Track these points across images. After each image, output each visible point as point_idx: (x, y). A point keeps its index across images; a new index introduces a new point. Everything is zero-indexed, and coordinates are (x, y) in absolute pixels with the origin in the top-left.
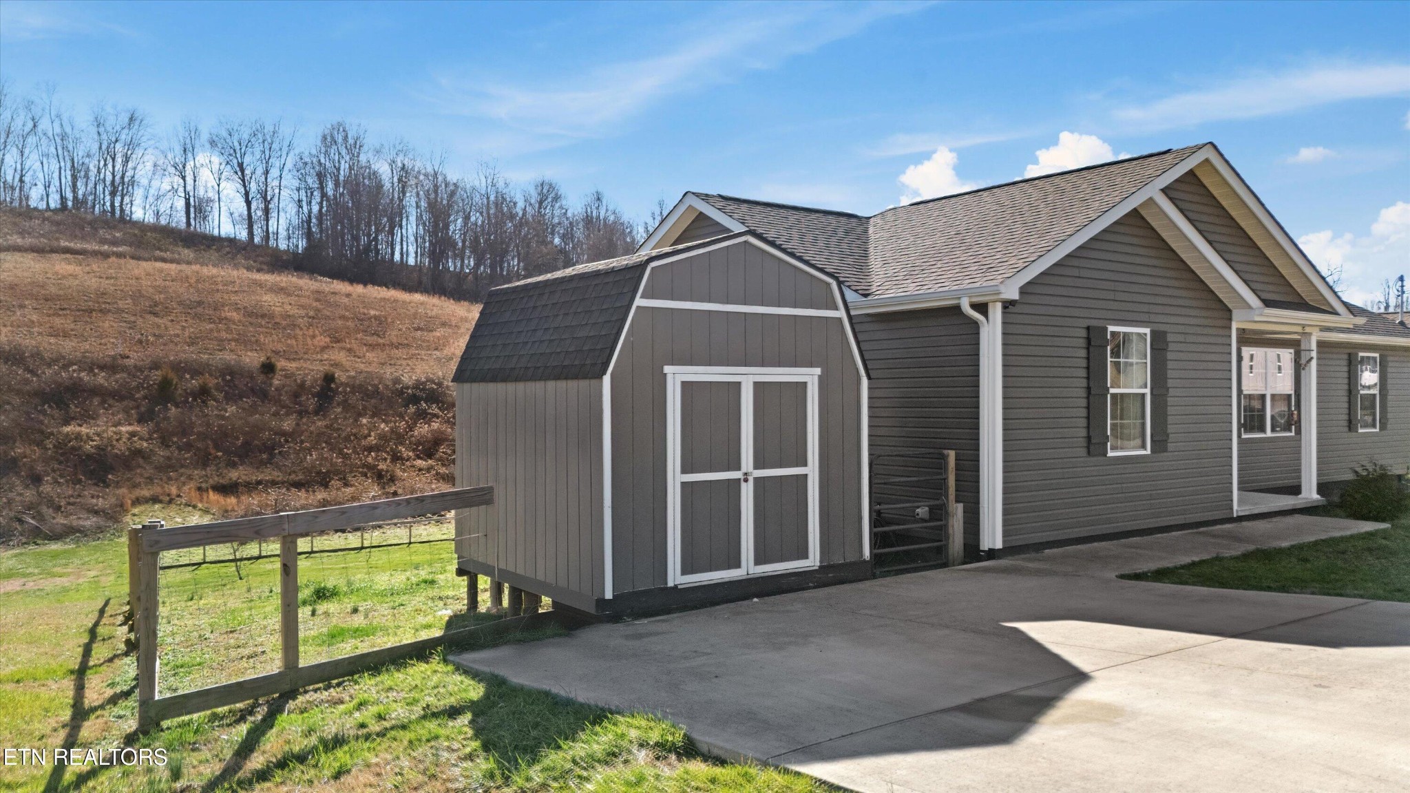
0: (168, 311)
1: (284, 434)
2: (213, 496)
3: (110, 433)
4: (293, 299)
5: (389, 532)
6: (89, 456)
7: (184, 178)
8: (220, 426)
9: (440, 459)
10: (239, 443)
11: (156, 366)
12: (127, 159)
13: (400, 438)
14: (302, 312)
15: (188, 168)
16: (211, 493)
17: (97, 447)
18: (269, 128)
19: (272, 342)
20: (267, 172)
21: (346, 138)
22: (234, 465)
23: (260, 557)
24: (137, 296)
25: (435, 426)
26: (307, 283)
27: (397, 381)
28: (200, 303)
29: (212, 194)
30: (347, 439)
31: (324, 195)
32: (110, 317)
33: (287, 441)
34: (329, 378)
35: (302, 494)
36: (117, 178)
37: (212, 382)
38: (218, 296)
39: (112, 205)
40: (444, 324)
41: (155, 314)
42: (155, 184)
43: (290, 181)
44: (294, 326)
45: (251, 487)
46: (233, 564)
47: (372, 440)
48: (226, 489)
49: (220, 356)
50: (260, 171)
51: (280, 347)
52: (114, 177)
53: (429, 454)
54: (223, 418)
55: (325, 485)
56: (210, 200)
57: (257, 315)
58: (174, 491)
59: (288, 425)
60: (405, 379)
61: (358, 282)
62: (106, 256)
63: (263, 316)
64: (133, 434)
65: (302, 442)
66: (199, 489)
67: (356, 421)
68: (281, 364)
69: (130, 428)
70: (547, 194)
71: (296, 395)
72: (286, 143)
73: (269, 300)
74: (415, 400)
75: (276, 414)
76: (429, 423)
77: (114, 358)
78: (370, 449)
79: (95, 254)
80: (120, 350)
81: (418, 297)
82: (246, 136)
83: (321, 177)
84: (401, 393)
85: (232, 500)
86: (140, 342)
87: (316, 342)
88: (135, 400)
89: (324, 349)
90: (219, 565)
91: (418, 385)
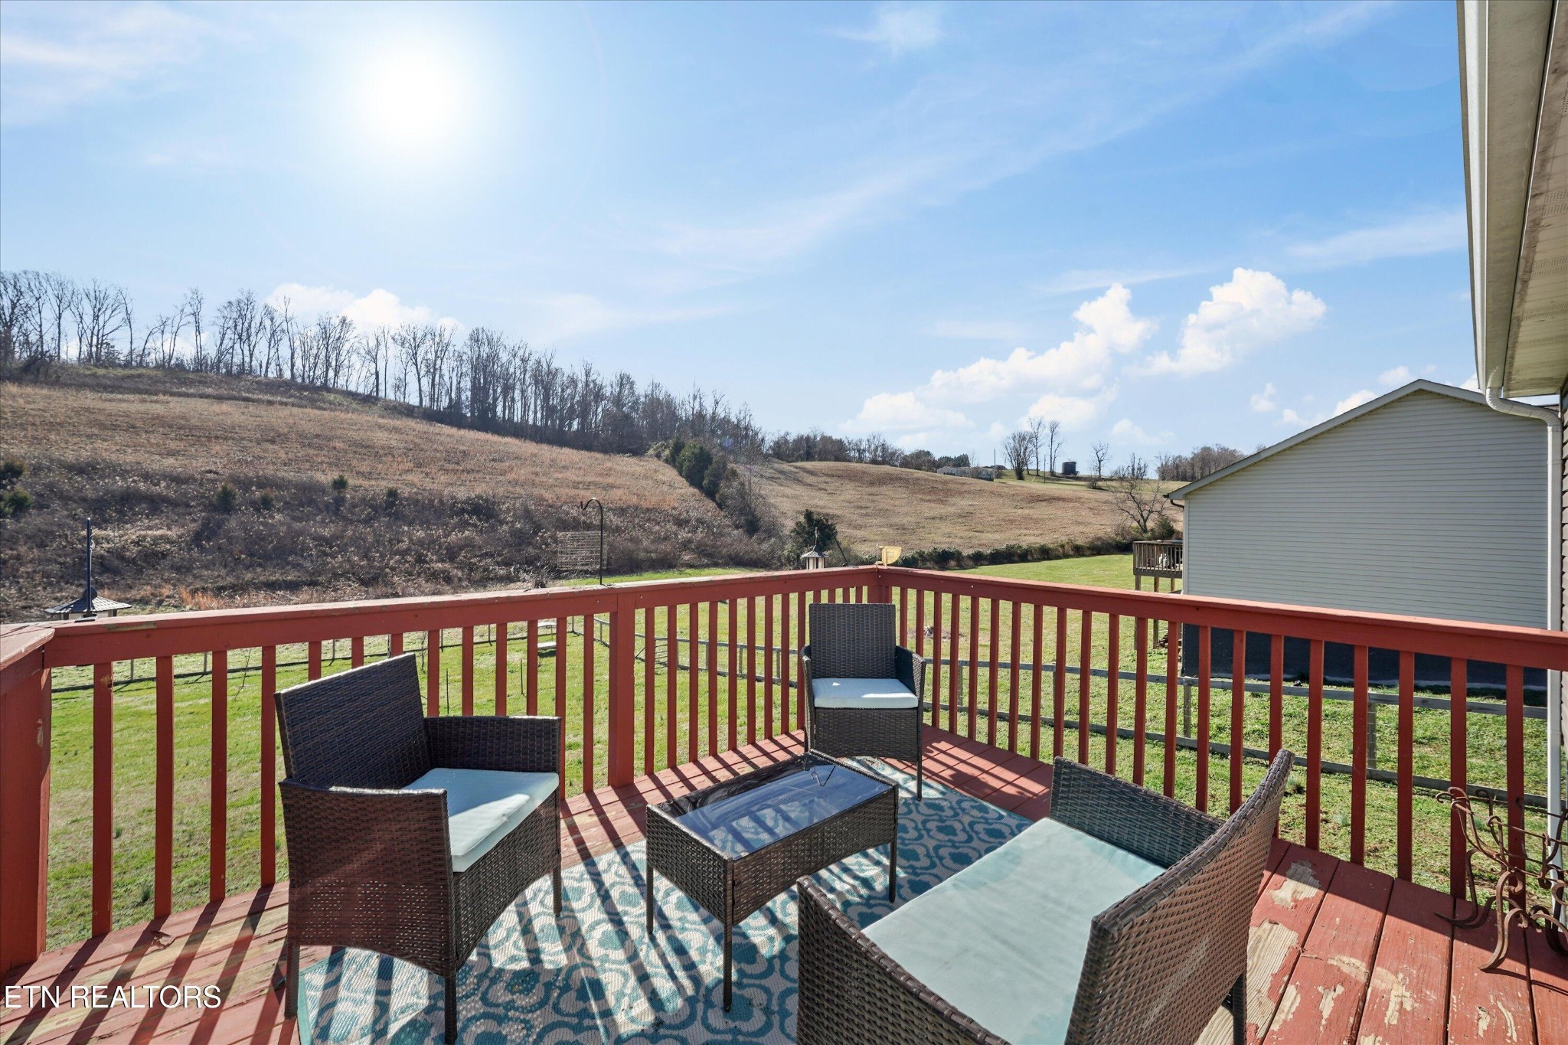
15: (380, 357)
25: (468, 533)
27: (453, 497)
34: (392, 493)
37: (274, 494)
60: (461, 495)
68: (354, 482)
74: (460, 512)
76: (463, 531)
84: (451, 506)
91: (468, 501)
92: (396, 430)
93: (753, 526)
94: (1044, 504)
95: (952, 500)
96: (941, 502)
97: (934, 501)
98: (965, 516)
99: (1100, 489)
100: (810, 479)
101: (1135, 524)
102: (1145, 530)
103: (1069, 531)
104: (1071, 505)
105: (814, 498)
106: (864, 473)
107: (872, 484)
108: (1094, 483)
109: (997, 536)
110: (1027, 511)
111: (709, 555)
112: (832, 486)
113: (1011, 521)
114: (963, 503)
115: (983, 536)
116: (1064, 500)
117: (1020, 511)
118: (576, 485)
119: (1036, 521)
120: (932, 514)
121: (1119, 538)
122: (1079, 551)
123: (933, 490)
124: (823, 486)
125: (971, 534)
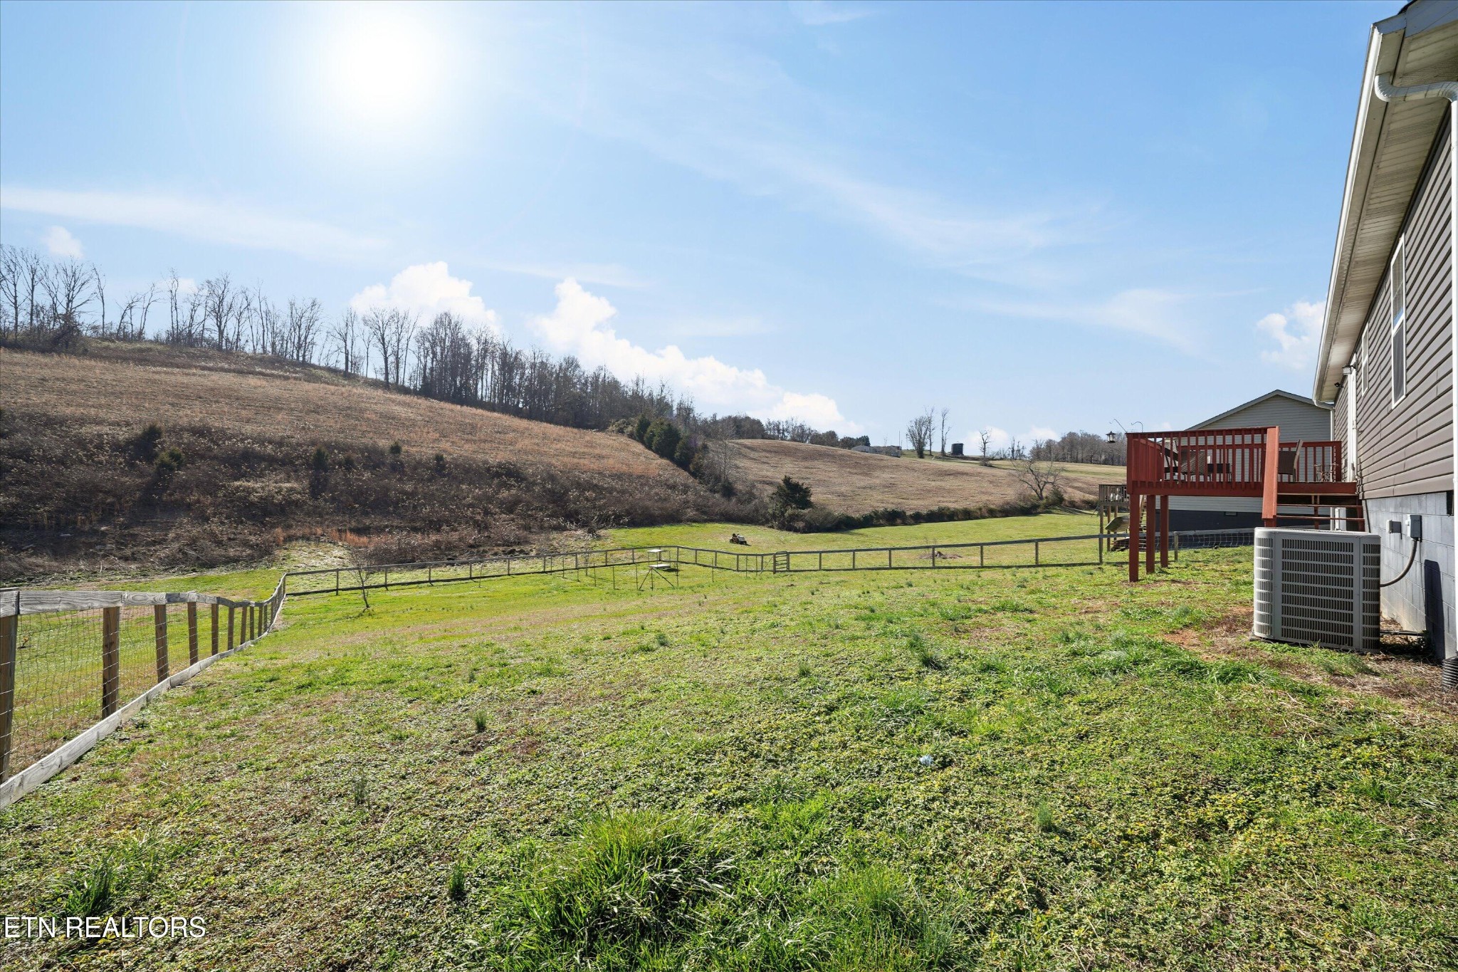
0: (326, 411)
1: (406, 493)
2: (350, 536)
3: (271, 488)
4: (414, 411)
5: (488, 565)
6: (252, 504)
7: (345, 341)
8: (358, 486)
9: (518, 514)
10: (372, 498)
11: (313, 443)
12: (308, 328)
13: (490, 499)
14: (420, 418)
15: (349, 336)
16: (348, 534)
17: (261, 498)
18: (402, 314)
19: (399, 435)
20: (399, 341)
21: (450, 323)
22: (366, 514)
23: (386, 586)
24: (306, 401)
25: (513, 491)
26: (423, 402)
27: (486, 462)
28: (349, 408)
29: (363, 354)
30: (452, 499)
31: (434, 354)
32: (284, 412)
33: (408, 498)
34: (439, 458)
35: (419, 536)
36: (303, 338)
37: (355, 456)
38: (363, 405)
39: (298, 356)
40: (514, 431)
41: (318, 413)
42: (327, 346)
43: (413, 345)
44: (414, 425)
45: (380, 530)
46: (360, 591)
47: (469, 500)
48: (359, 531)
49: (363, 440)
50: (395, 339)
51: (405, 438)
52: (299, 338)
53: (510, 511)
54: (360, 480)
55: (438, 530)
56: (361, 358)
57: (389, 417)
58: (319, 531)
59: (409, 487)
60: (491, 461)
61: (458, 404)
62: (287, 378)
63: (393, 418)
64: (291, 489)
65: (419, 499)
66: (339, 531)
67: (458, 487)
68: (405, 448)
69: (288, 485)
70: (572, 364)
71: (415, 468)
72: (412, 324)
73: (398, 410)
74: (498, 475)
75: (400, 480)
76: (509, 489)
77: (283, 438)
78: (470, 506)
79: (280, 376)
80: (289, 433)
81: (496, 414)
82: (386, 318)
83: (433, 345)
84: (488, 470)
85: (364, 539)
86: (303, 428)
87: (429, 436)
88: (295, 466)
89: (434, 441)
90: (349, 592)
91: (500, 465)
92: (409, 405)
93: (728, 491)
94: (952, 477)
95: (877, 473)
96: (866, 475)
97: (861, 474)
98: (891, 486)
99: (991, 466)
100: (753, 454)
101: (1034, 493)
102: (1041, 498)
103: (977, 499)
104: (973, 478)
105: (761, 470)
106: (796, 449)
107: (805, 459)
108: (985, 461)
109: (921, 502)
110: (939, 483)
111: (704, 513)
112: (774, 459)
113: (929, 491)
114: (886, 476)
115: (910, 502)
116: (966, 474)
117: (933, 483)
118: (574, 454)
119: (949, 491)
120: (862, 484)
121: (1022, 504)
122: (992, 513)
123: (857, 465)
124: (765, 460)
125: (900, 501)
